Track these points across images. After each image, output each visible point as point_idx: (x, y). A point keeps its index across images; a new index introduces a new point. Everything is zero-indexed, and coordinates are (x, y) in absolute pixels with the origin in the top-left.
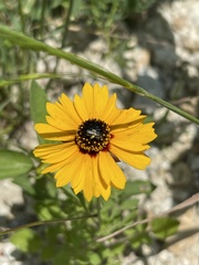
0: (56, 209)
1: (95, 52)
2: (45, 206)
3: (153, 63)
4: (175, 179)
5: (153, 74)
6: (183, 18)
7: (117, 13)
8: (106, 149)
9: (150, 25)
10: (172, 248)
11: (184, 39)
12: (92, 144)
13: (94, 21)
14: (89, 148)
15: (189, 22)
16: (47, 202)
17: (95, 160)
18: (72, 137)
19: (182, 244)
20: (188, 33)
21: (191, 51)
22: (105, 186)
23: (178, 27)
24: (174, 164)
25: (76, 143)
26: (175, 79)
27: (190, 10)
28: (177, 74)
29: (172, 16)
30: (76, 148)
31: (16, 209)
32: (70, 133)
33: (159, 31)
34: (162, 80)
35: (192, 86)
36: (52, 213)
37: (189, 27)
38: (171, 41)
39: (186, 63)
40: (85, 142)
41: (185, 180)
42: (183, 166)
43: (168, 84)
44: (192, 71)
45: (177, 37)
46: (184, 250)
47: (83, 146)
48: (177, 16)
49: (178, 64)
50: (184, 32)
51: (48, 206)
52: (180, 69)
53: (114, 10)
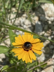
0: (15, 60)
1: (24, 17)
2: (11, 59)
3: (39, 20)
4: (45, 51)
5: (39, 23)
6: (47, 8)
7: (30, 7)
8: (31, 49)
9: (39, 10)
10: (45, 70)
11: (48, 14)
12: (27, 48)
13: (24, 10)
14: (26, 50)
15: (49, 9)
16: (12, 58)
17: (28, 52)
18: (22, 46)
19: (47, 69)
20: (49, 12)
21: (49, 17)
22: (31, 59)
23: (46, 11)
24: (45, 47)
25: (23, 48)
26: (45, 24)
27: (49, 6)
28: (46, 23)
29: (44, 7)
30: (23, 49)
31: (3, 59)
32: (21, 45)
33: (41, 11)
34: (42, 25)
35: (50, 26)
36: (13, 61)
37: (49, 11)
38: (44, 14)
39: (48, 20)
40: (25, 48)
41: (48, 52)
42: (47, 48)
43: (44, 26)
44: (50, 22)
45: (46, 13)
46: (48, 70)
47: (25, 49)
48: (46, 7)
49: (46, 20)
50: (48, 12)
51: (13, 60)
52: (46, 22)
53: (29, 7)
